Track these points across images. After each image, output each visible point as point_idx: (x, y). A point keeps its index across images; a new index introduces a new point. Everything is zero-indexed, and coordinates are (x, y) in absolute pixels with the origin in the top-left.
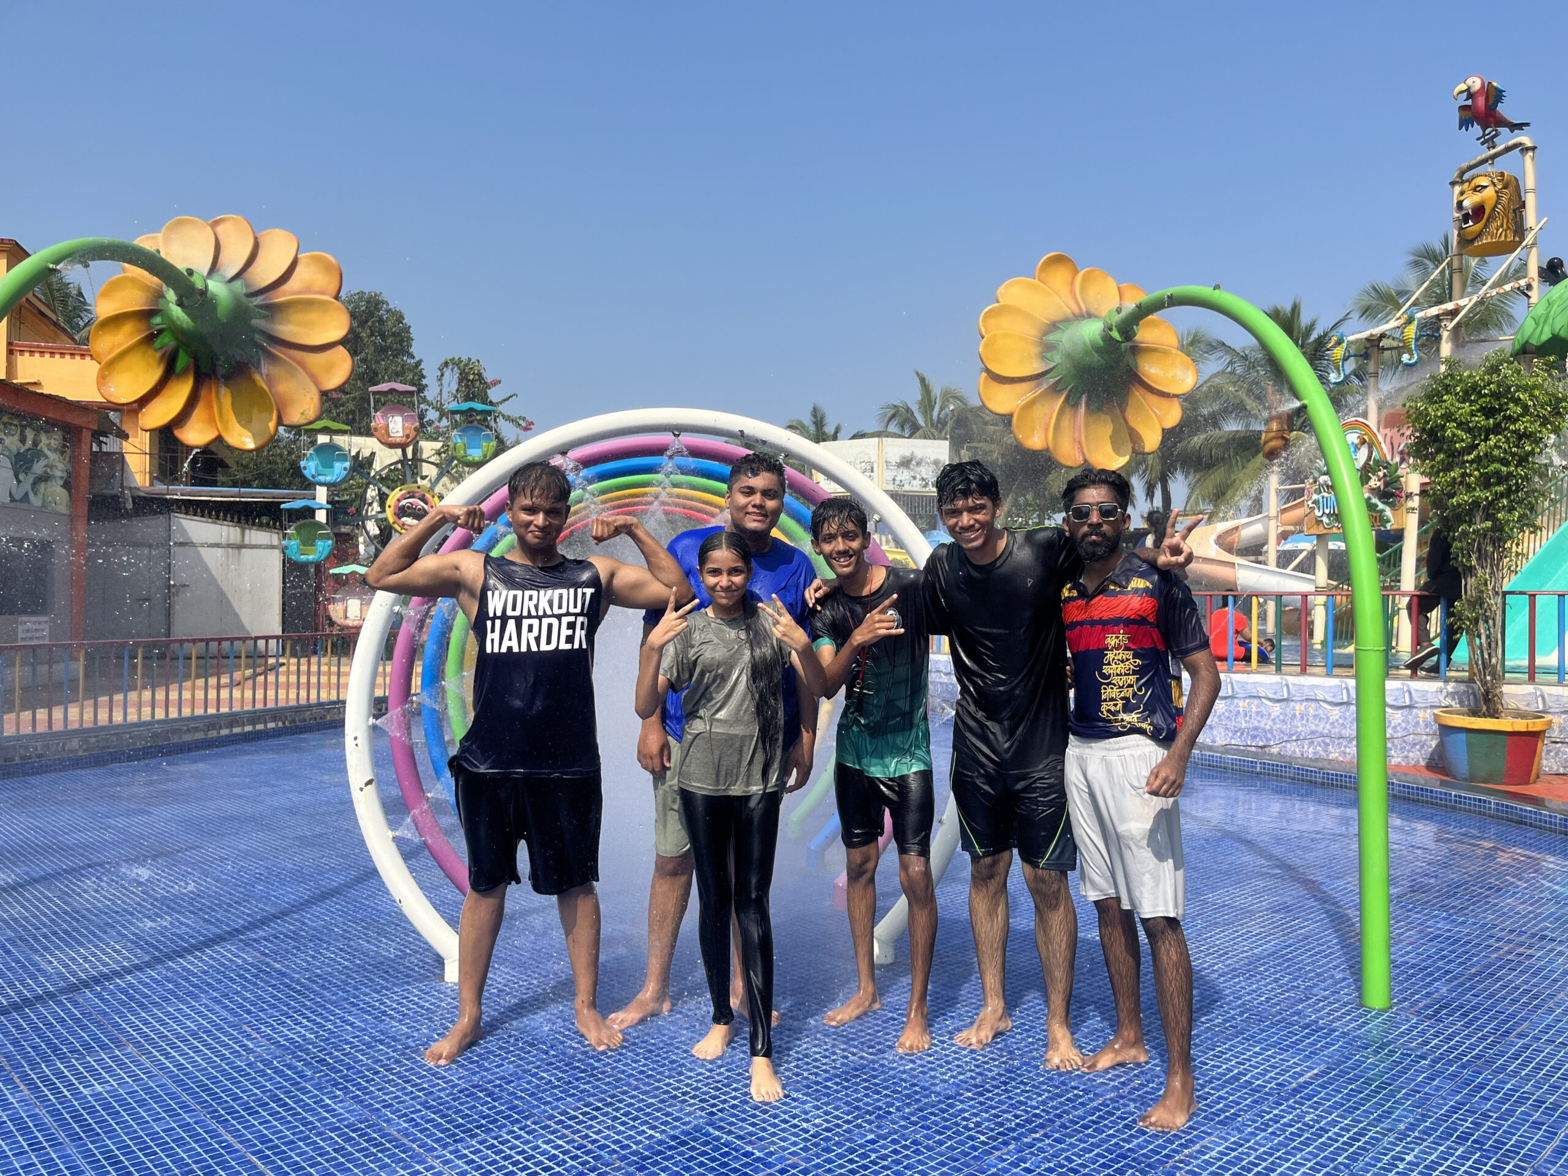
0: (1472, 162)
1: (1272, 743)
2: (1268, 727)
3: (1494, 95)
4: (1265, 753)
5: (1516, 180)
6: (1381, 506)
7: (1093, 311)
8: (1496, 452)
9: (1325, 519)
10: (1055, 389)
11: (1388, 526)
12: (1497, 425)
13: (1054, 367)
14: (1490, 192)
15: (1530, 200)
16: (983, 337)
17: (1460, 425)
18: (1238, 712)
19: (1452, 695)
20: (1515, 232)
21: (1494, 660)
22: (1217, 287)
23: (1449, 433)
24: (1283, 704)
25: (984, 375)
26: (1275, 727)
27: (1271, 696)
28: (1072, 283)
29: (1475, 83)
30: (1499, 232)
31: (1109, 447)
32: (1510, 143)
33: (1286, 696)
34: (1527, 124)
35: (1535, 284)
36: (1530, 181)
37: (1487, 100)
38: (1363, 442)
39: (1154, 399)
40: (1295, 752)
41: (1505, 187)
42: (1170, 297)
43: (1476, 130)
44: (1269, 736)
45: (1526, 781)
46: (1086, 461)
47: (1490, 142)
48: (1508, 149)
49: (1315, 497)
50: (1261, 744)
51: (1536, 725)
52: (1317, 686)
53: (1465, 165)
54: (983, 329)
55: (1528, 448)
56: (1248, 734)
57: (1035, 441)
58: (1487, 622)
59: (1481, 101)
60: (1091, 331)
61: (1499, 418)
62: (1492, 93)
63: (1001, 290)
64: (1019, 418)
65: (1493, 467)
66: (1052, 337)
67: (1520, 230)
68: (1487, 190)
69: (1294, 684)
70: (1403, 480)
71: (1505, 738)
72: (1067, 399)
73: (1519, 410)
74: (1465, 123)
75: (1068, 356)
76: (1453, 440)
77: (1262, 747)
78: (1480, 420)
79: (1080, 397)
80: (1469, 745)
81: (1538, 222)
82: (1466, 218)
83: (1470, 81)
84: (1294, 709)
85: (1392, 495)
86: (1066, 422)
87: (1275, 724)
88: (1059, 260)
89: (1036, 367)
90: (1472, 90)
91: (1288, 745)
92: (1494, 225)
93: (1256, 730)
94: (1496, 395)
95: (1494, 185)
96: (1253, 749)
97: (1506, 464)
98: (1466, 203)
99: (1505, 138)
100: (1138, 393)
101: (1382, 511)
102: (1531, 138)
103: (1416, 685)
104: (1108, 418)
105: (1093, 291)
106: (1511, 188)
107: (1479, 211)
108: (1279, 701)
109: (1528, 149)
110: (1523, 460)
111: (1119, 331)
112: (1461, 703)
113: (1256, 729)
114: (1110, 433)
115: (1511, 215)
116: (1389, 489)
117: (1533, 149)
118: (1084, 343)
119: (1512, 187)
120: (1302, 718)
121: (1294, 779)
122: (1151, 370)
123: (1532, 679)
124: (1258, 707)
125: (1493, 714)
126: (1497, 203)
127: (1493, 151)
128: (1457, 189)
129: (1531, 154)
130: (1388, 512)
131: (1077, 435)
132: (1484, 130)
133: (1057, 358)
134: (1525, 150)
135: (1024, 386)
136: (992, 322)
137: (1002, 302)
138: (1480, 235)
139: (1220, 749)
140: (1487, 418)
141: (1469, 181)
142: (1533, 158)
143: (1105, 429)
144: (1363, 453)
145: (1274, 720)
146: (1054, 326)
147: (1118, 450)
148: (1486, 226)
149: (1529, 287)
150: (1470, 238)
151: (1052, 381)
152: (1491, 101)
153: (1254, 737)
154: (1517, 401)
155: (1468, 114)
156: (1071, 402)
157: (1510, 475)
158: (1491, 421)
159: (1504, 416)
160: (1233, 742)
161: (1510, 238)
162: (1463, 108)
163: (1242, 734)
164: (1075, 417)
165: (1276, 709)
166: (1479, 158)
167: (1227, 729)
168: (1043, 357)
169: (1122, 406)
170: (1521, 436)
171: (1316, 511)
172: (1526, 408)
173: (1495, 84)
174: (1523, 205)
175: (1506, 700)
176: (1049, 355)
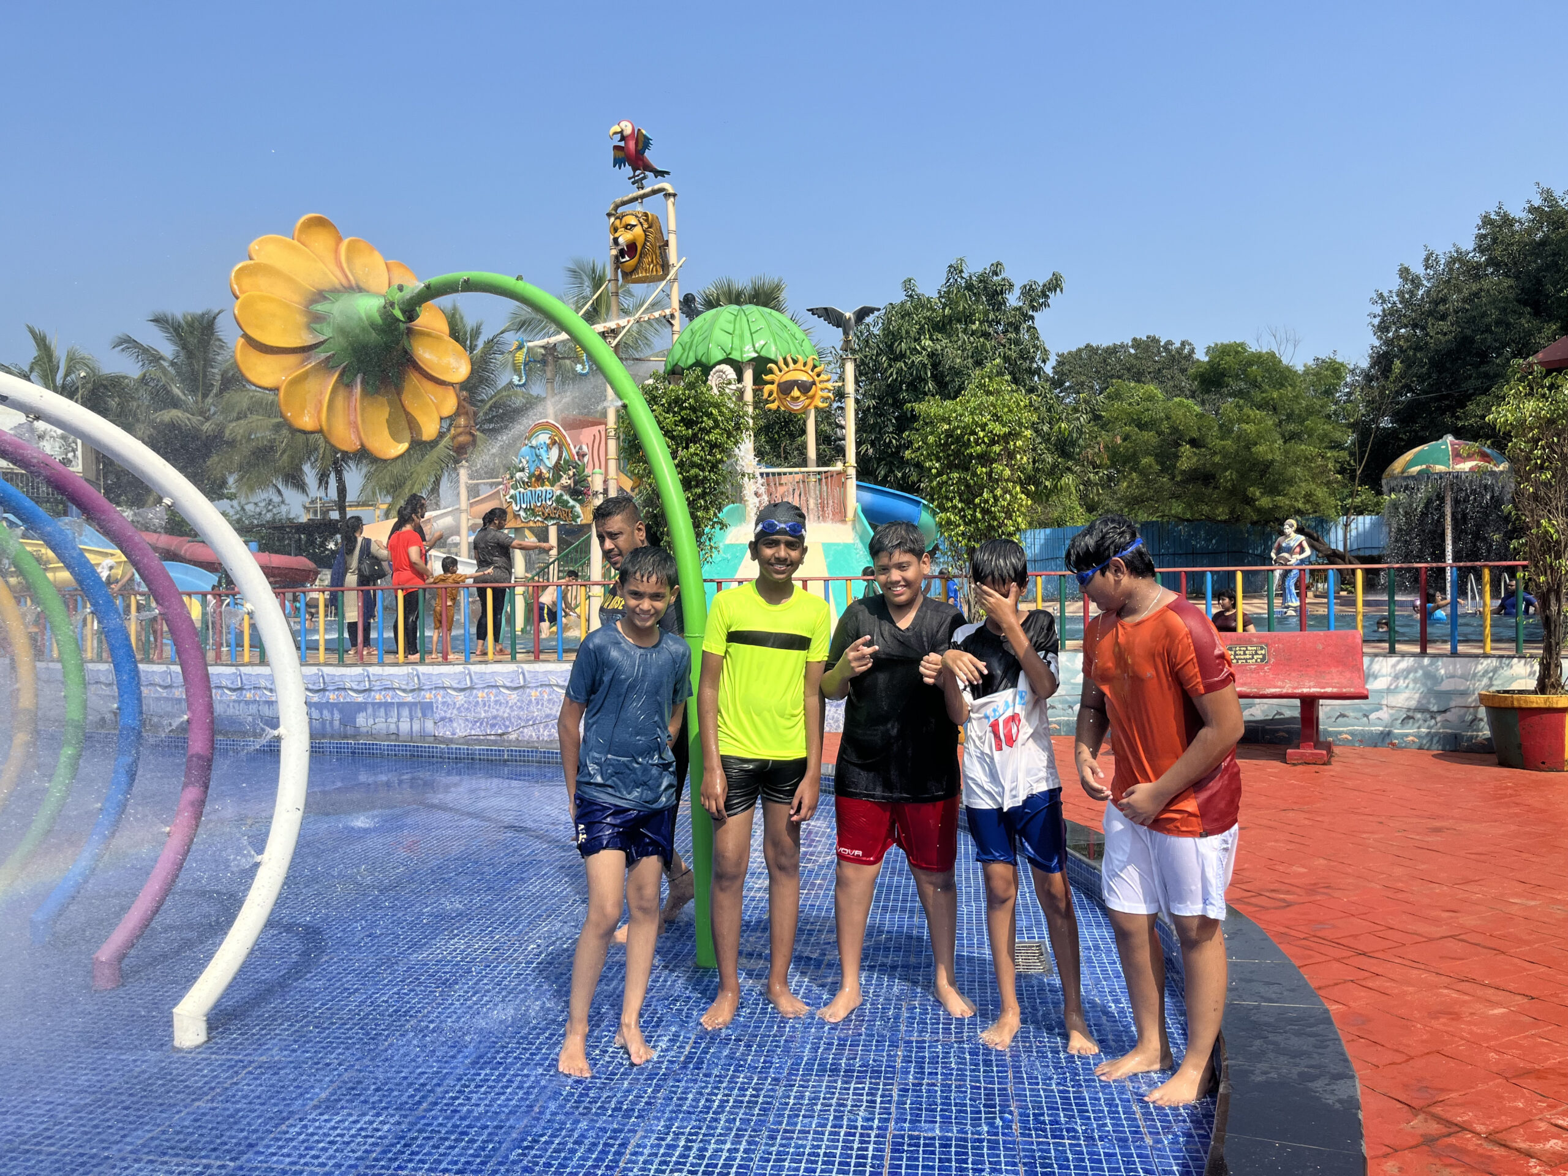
0: (626, 199)
1: (510, 730)
2: (506, 715)
3: (644, 143)
4: (504, 741)
5: (659, 221)
6: (572, 503)
7: (362, 285)
8: (696, 459)
9: (522, 513)
10: (327, 365)
11: (579, 520)
12: (695, 435)
13: (322, 343)
14: (639, 231)
15: (672, 241)
16: (237, 298)
18: (477, 702)
22: (519, 278)
24: (520, 691)
25: (241, 341)
26: (513, 714)
27: (508, 684)
28: (336, 251)
29: (627, 127)
30: (650, 267)
31: (386, 432)
32: (656, 187)
33: (522, 683)
34: (668, 173)
35: (677, 315)
36: (671, 225)
37: (637, 144)
38: (554, 443)
39: (429, 385)
40: (531, 736)
41: (650, 227)
42: (467, 282)
43: (627, 170)
44: (507, 723)
46: (362, 445)
47: (639, 183)
48: (654, 192)
49: (512, 492)
50: (500, 731)
52: (550, 672)
53: (618, 200)
54: (235, 287)
55: (719, 456)
56: (487, 723)
57: (307, 421)
59: (632, 145)
60: (368, 306)
61: (696, 429)
62: (641, 139)
63: (254, 246)
64: (287, 393)
65: (694, 471)
66: (320, 308)
67: (665, 266)
68: (637, 230)
69: (529, 672)
70: (590, 479)
72: (341, 375)
73: (711, 423)
74: (618, 162)
75: (342, 331)
77: (501, 735)
78: (681, 429)
79: (356, 376)
81: (678, 261)
82: (623, 253)
83: (623, 124)
84: (530, 695)
85: (581, 493)
86: (340, 402)
87: (513, 711)
88: (320, 223)
89: (306, 339)
90: (625, 134)
91: (526, 730)
92: (646, 261)
93: (494, 721)
94: (693, 409)
95: (641, 225)
96: (493, 737)
97: (703, 469)
98: (621, 239)
99: (652, 183)
100: (414, 378)
101: (573, 507)
102: (671, 186)
104: (385, 400)
105: (359, 262)
106: (656, 229)
107: (631, 248)
108: (516, 688)
109: (670, 195)
110: (714, 467)
111: (404, 312)
113: (495, 717)
114: (387, 416)
115: (658, 252)
116: (578, 487)
117: (674, 195)
118: (360, 319)
119: (655, 226)
120: (538, 703)
121: (540, 762)
122: (426, 354)
124: (496, 696)
126: (645, 242)
127: (641, 192)
129: (672, 199)
130: (578, 508)
131: (352, 418)
132: (634, 170)
133: (328, 332)
134: (668, 195)
135: (292, 359)
136: (246, 282)
137: (258, 259)
139: (461, 741)
140: (687, 429)
141: (621, 217)
142: (674, 204)
143: (380, 414)
144: (555, 452)
145: (511, 707)
146: (321, 296)
147: (396, 437)
148: (639, 262)
149: (673, 316)
151: (323, 356)
152: (640, 147)
153: (493, 726)
154: (710, 415)
155: (621, 154)
156: (345, 382)
158: (690, 431)
159: (700, 429)
160: (473, 733)
162: (616, 148)
163: (481, 724)
164: (349, 398)
165: (514, 697)
166: (631, 196)
167: (467, 720)
168: (310, 328)
169: (399, 392)
170: (713, 446)
171: (514, 504)
172: (716, 421)
173: (644, 132)
174: (666, 244)
176: (317, 326)
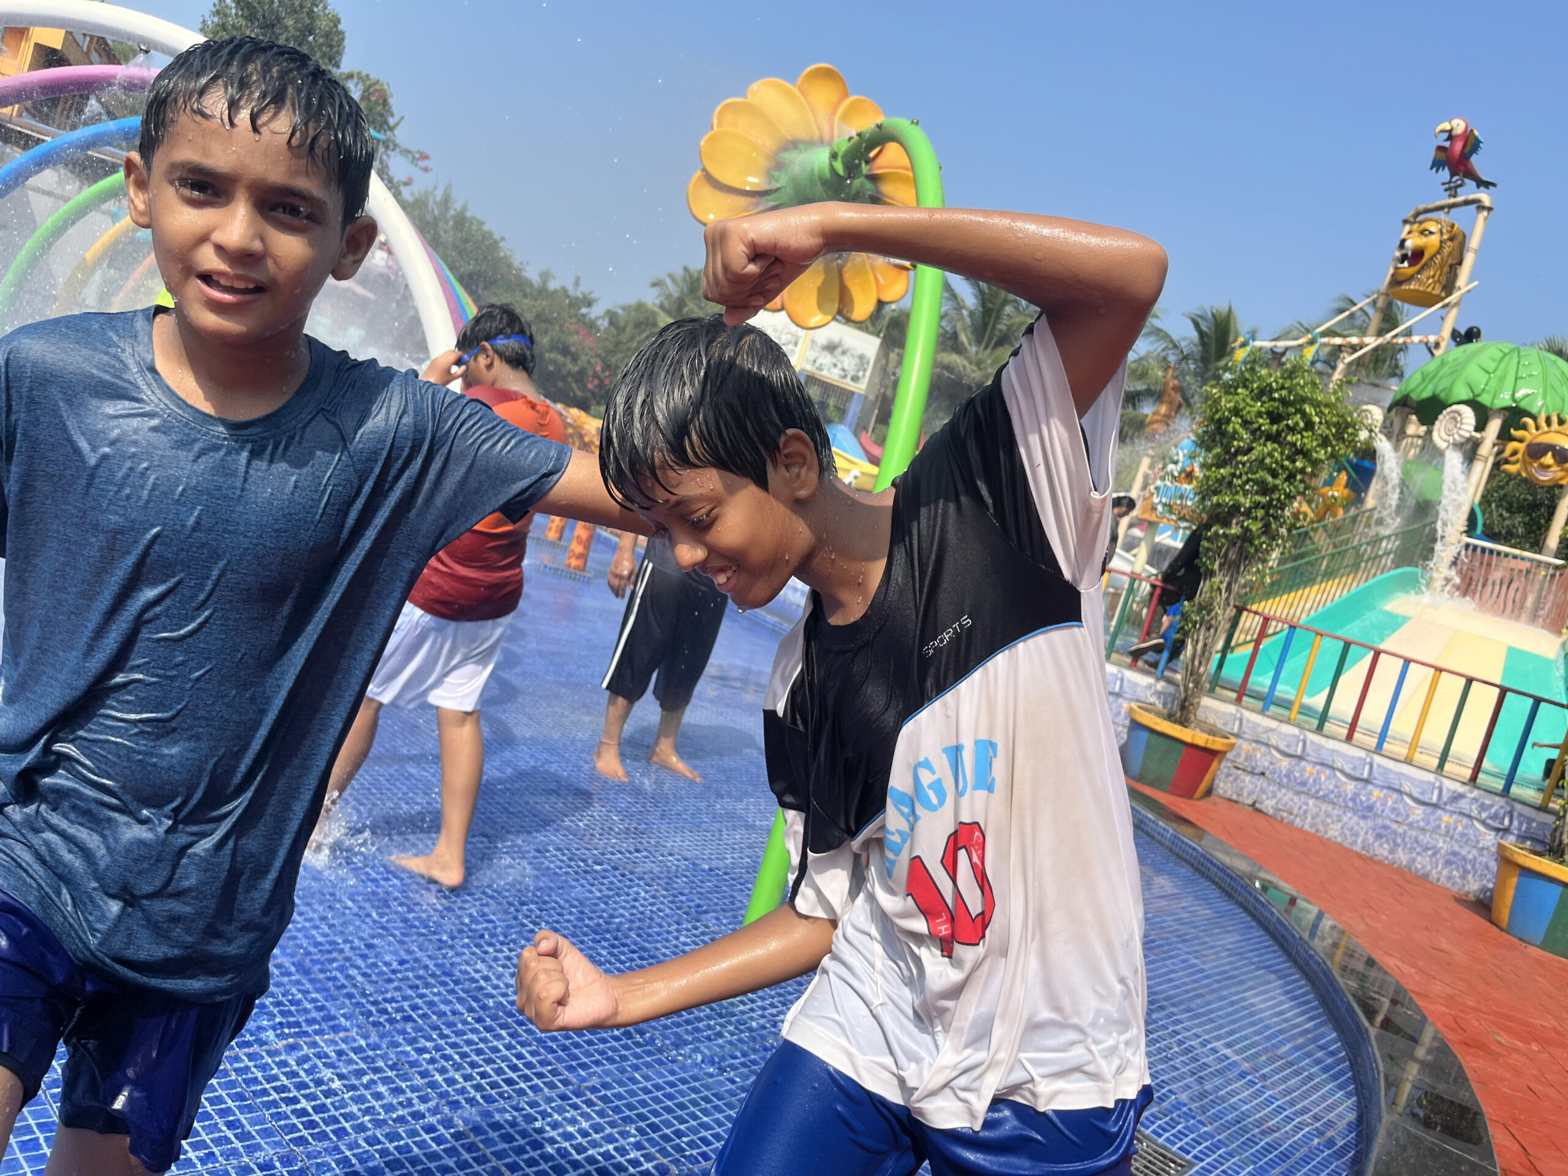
0: (1431, 206)
3: (1472, 144)
5: (1464, 236)
9: (1160, 508)
12: (1279, 433)
14: (1434, 240)
15: (1469, 259)
17: (1245, 424)
19: (1158, 694)
20: (1444, 288)
21: (1202, 669)
23: (1230, 428)
25: (699, 173)
28: (835, 106)
29: (1459, 126)
30: (1427, 281)
31: (813, 300)
32: (1471, 197)
34: (1494, 185)
35: (1443, 345)
36: (1474, 242)
37: (1464, 147)
41: (1451, 239)
45: (1189, 794)
47: (1453, 191)
48: (1467, 203)
49: (1159, 483)
51: (1217, 744)
53: (1422, 207)
54: (715, 120)
58: (1209, 629)
59: (1458, 146)
60: (820, 159)
62: (1471, 140)
63: (755, 87)
66: (787, 156)
67: (1449, 287)
68: (1433, 237)
71: (1183, 747)
73: (1303, 423)
74: (1437, 165)
76: (1234, 436)
78: (1264, 423)
80: (1148, 745)
81: (1470, 282)
82: (1404, 258)
83: (1455, 122)
88: (829, 75)
90: (1454, 133)
92: (1426, 274)
94: (1284, 402)
95: (1442, 233)
97: (1275, 475)
98: (1409, 244)
99: (1469, 191)
102: (1492, 201)
103: (1131, 676)
105: (857, 123)
106: (1456, 242)
107: (1417, 255)
109: (1484, 208)
110: (1291, 476)
111: (844, 164)
112: (1165, 704)
115: (1446, 269)
117: (1489, 209)
119: (1458, 241)
123: (1239, 700)
125: (1183, 722)
126: (1438, 252)
128: (1407, 228)
129: (1485, 213)
133: (782, 180)
134: (1481, 208)
136: (728, 117)
137: (750, 99)
138: (1410, 279)
140: (1272, 423)
141: (1421, 223)
142: (1485, 219)
143: (814, 278)
146: (794, 145)
147: (822, 306)
148: (1419, 272)
149: (1437, 345)
150: (1400, 279)
152: (1467, 150)
155: (1443, 156)
157: (1275, 488)
158: (1275, 427)
161: (1437, 292)
162: (1440, 149)
166: (1438, 203)
171: (1155, 497)
173: (1476, 133)
174: (1460, 263)
175: (1200, 713)
